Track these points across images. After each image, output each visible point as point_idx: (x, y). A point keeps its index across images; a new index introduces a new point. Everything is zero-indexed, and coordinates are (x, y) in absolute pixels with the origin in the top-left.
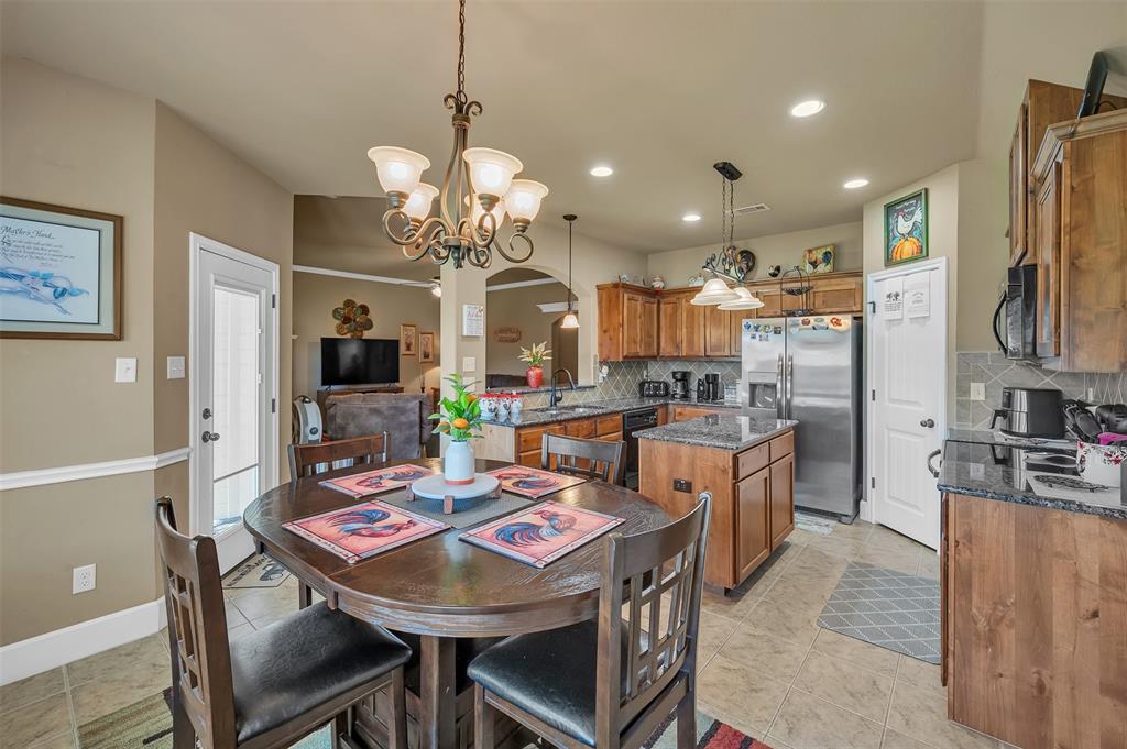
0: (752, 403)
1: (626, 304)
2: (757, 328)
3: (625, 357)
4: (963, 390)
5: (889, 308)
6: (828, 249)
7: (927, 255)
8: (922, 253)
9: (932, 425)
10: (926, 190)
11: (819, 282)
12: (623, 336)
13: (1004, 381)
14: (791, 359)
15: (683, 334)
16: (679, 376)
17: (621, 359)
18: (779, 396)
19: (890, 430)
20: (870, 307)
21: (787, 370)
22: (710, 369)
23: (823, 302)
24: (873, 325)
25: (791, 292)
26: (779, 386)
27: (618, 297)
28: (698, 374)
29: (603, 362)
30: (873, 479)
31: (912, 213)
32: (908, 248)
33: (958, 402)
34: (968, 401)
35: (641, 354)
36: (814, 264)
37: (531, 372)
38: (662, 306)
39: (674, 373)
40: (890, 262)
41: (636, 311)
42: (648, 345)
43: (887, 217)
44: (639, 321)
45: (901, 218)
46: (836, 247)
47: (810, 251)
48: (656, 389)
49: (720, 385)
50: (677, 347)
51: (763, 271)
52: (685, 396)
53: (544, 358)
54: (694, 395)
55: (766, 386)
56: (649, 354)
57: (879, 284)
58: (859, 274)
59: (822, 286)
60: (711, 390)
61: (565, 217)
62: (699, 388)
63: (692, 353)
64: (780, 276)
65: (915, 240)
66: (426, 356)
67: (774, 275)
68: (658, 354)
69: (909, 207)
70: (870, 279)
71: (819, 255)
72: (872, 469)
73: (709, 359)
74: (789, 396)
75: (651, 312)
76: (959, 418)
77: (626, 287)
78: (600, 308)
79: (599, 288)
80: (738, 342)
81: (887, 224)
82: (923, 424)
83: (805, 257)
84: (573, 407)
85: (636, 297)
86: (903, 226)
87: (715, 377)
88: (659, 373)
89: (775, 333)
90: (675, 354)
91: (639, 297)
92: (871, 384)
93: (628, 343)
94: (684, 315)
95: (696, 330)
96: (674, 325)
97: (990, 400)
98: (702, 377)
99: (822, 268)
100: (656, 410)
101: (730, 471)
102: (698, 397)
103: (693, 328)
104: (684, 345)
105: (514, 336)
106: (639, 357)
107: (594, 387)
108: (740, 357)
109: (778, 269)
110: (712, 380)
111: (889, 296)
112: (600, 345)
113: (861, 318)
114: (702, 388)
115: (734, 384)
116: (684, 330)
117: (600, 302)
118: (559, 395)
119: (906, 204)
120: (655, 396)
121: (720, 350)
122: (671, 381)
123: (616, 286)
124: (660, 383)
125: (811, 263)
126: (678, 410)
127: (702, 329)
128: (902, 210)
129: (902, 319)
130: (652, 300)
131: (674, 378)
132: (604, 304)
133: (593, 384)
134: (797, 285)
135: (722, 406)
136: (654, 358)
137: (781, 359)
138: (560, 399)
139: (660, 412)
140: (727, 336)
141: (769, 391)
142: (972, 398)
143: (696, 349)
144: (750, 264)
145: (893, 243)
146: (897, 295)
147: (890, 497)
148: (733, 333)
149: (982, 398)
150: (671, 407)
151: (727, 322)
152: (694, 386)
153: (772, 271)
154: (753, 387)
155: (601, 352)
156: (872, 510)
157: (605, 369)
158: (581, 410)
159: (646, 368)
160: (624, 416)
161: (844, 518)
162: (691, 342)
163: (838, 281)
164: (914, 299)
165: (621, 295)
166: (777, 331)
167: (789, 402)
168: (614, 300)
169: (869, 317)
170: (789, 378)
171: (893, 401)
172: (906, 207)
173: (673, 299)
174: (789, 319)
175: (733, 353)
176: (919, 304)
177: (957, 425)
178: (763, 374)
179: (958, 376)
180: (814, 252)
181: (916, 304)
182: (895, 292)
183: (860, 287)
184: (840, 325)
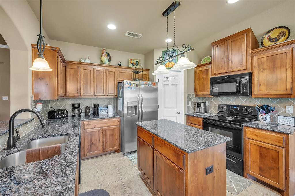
2: (130, 84)
4: (188, 104)
5: (165, 81)
6: (137, 60)
9: (179, 113)
13: (193, 101)
14: (142, 96)
17: (57, 98)
19: (164, 116)
20: (157, 80)
24: (158, 86)
32: (171, 65)
33: (187, 106)
47: (131, 59)
48: (62, 114)
50: (78, 91)
58: (148, 70)
62: (86, 111)
63: (86, 94)
64: (122, 66)
65: (173, 63)
67: (120, 65)
68: (66, 94)
71: (134, 62)
76: (188, 111)
83: (129, 61)
94: (82, 75)
97: (192, 106)
99: (136, 66)
103: (87, 83)
104: (82, 90)
107: (33, 120)
110: (97, 107)
111: (165, 78)
114: (88, 111)
116: (82, 83)
120: (62, 117)
122: (66, 108)
124: (64, 110)
125: (132, 64)
127: (92, 83)
129: (169, 84)
131: (72, 107)
140: (105, 87)
143: (89, 92)
145: (166, 62)
146: (167, 78)
151: (105, 81)
154: (128, 108)
157: (40, 106)
159: (50, 103)
162: (86, 89)
164: (173, 79)
166: (137, 86)
167: (142, 111)
170: (142, 103)
171: (165, 108)
173: (75, 67)
174: (141, 82)
176: (175, 81)
177: (187, 113)
178: (132, 103)
179: (187, 100)
180: (133, 60)
181: (174, 81)
182: (166, 76)
183: (149, 74)
184: (155, 85)
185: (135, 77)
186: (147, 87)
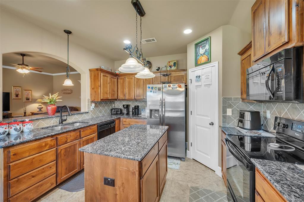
0: (151, 117)
1: (102, 78)
2: (152, 88)
3: (102, 100)
4: (224, 112)
5: (197, 81)
6: (175, 62)
7: (211, 61)
8: (209, 61)
9: (213, 124)
10: (210, 37)
11: (173, 73)
12: (101, 91)
13: (238, 108)
14: (164, 100)
15: (126, 91)
16: (125, 106)
17: (99, 100)
18: (160, 113)
19: (196, 125)
20: (190, 81)
21: (163, 103)
22: (137, 104)
23: (174, 80)
24: (191, 87)
25: (164, 75)
26: (160, 110)
27: (98, 75)
28: (132, 105)
29: (92, 102)
30: (191, 143)
31: (205, 46)
32: (203, 59)
33: (223, 116)
34: (226, 116)
35: (110, 98)
36: (171, 67)
37: (49, 108)
38: (119, 80)
39: (124, 105)
40: (197, 64)
41: (107, 80)
42: (113, 95)
43: (196, 48)
44: (108, 85)
45: (201, 48)
46: (178, 61)
47: (169, 62)
48: (117, 112)
49: (140, 110)
50: (124, 95)
51: (154, 68)
52: (128, 114)
53: (57, 100)
54: (131, 113)
55: (156, 110)
56: (113, 98)
57: (193, 73)
58: (185, 70)
59: (174, 74)
60: (137, 111)
61: (65, 31)
62: (132, 111)
63: (130, 98)
64: (160, 70)
65: (206, 56)
66: (28, 99)
67: (158, 70)
68: (117, 98)
69: (204, 44)
70: (190, 71)
71: (172, 64)
72: (191, 139)
73: (136, 100)
74: (164, 113)
75: (114, 82)
76: (223, 122)
77: (102, 70)
78: (91, 79)
79: (90, 70)
80: (146, 94)
81: (196, 51)
82: (210, 124)
83: (167, 64)
84: (74, 123)
85: (107, 75)
86: (201, 51)
87: (138, 106)
88: (119, 105)
89: (159, 90)
90: (124, 98)
91: (109, 76)
92: (190, 109)
93: (103, 94)
94: (127, 83)
95: (131, 89)
96: (123, 88)
97: (233, 115)
98: (134, 107)
99: (173, 68)
100: (115, 121)
101: (137, 173)
102: (132, 114)
103: (130, 88)
104: (127, 95)
105: (69, 92)
106: (109, 99)
107: (88, 112)
108: (146, 99)
109: (159, 68)
110: (137, 108)
111: (197, 77)
112: (91, 95)
113: (187, 85)
114: (134, 111)
115: (145, 109)
116: (127, 89)
117: (91, 77)
118: (65, 118)
119: (203, 43)
120: (117, 114)
121: (140, 97)
122: (122, 108)
123: (97, 70)
124: (118, 109)
125: (170, 66)
126: (124, 120)
127: (133, 89)
128: (201, 45)
129: (201, 85)
130: (115, 77)
131: (124, 107)
132: (92, 77)
133: (87, 111)
134: (165, 73)
135: (140, 118)
136: (116, 100)
137: (161, 100)
138: (65, 120)
139: (117, 122)
140: (142, 91)
141: (157, 112)
142: (227, 115)
143: (131, 96)
144: (150, 66)
145: (198, 58)
146: (199, 76)
147: (198, 150)
148: (144, 90)
149: (231, 114)
150: (121, 119)
151: (142, 87)
152: (131, 110)
153: (157, 68)
154: (151, 111)
155: (91, 97)
156: (191, 154)
157: (93, 105)
158: (78, 124)
159: (114, 103)
160: (98, 126)
161: (182, 159)
162: (129, 94)
163: (178, 72)
164: (206, 77)
165: (99, 74)
166: (159, 89)
167: (164, 116)
168: (97, 75)
169: (190, 84)
170: (164, 107)
171: (198, 115)
172: (203, 44)
173: (123, 77)
174: (163, 85)
175: (144, 98)
176: (208, 80)
177: (223, 125)
178: (154, 106)
179: (223, 106)
180: (171, 62)
181: (206, 80)
182: (198, 75)
183: (186, 74)
184: (181, 87)
185: (169, 79)
186: (171, 90)
